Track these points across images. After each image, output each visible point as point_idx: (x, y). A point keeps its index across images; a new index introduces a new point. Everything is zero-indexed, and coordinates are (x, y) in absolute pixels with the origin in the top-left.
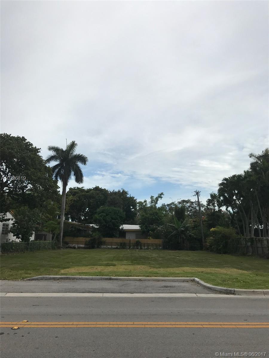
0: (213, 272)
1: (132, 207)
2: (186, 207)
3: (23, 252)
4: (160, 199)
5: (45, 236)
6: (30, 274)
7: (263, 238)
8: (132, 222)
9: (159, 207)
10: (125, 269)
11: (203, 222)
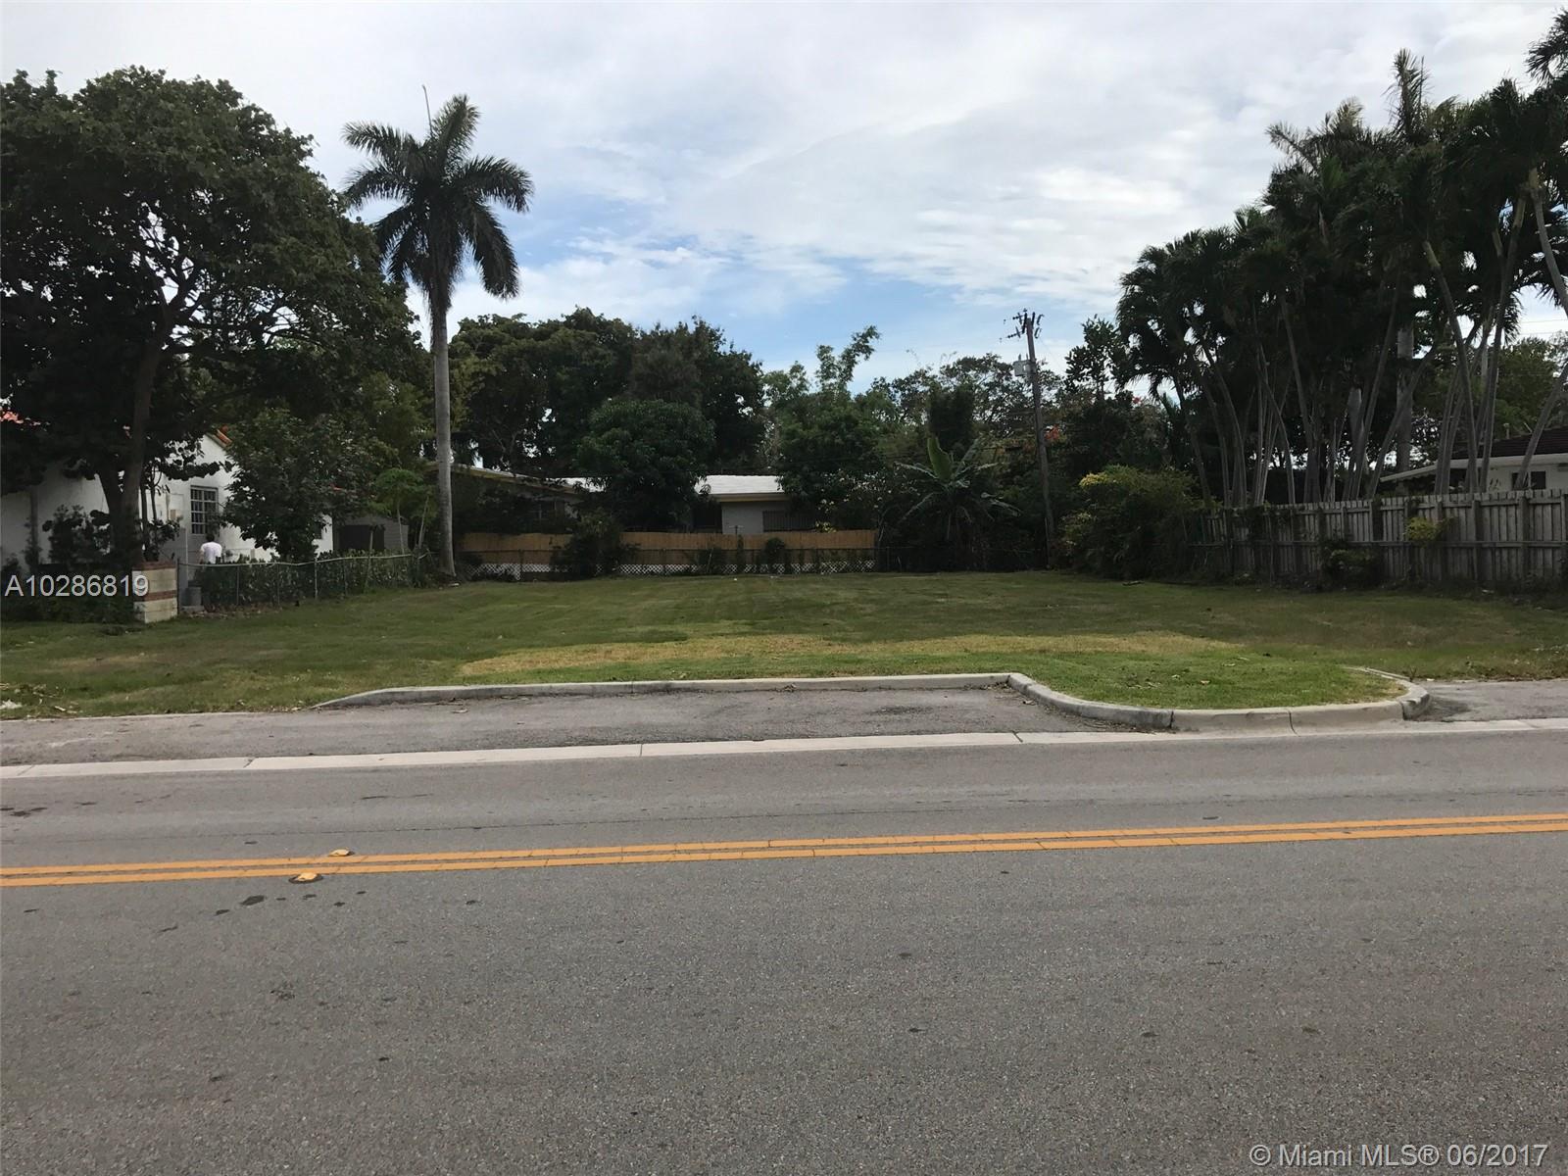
0: (1088, 650)
1: (741, 400)
2: (978, 387)
3: (294, 604)
4: (860, 358)
5: (379, 532)
6: (333, 684)
7: (1303, 509)
8: (744, 463)
9: (860, 396)
10: (728, 652)
11: (1047, 449)
